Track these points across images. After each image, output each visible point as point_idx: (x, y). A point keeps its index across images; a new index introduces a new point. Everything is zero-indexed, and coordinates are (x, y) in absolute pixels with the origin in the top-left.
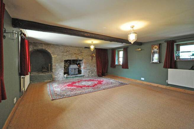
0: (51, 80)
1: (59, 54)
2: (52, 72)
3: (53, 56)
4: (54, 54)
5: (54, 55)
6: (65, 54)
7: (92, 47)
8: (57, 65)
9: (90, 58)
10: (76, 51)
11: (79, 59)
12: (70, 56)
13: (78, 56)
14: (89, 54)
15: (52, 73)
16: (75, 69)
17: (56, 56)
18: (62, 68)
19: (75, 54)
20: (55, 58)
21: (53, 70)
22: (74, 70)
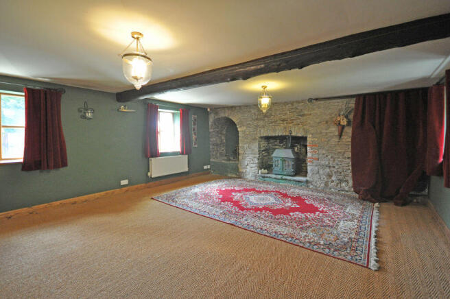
0: (236, 174)
1: (249, 124)
2: (238, 160)
3: (239, 129)
4: (242, 125)
5: (240, 127)
6: (261, 123)
7: (265, 101)
8: (246, 146)
9: (334, 130)
10: (286, 114)
11: (294, 134)
12: (270, 128)
13: (291, 125)
14: (328, 118)
15: (237, 162)
16: (284, 160)
17: (245, 128)
18: (254, 154)
19: (283, 120)
20: (244, 132)
21: (240, 157)
22: (280, 162)
